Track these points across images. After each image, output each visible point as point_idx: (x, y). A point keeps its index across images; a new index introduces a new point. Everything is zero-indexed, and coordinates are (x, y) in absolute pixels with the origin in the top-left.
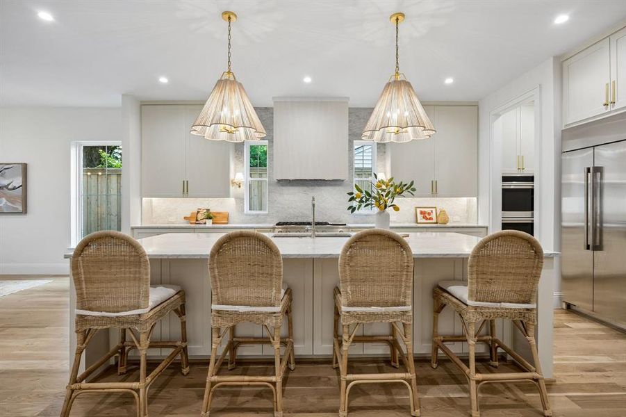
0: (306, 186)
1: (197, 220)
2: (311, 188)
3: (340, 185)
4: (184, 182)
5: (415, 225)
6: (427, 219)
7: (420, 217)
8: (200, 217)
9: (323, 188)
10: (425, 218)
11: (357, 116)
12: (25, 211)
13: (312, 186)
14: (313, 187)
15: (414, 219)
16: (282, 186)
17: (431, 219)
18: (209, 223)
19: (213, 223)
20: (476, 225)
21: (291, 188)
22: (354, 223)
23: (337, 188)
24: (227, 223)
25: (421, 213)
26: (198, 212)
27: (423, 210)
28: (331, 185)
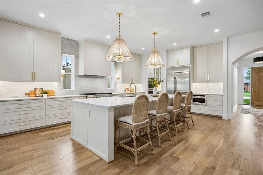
1: (36, 95)
3: (103, 78)
4: (32, 72)
7: (126, 90)
8: (37, 93)
9: (97, 79)
10: (127, 90)
13: (93, 78)
15: (124, 91)
17: (129, 91)
18: (45, 96)
19: (47, 96)
20: (140, 92)
21: (85, 78)
23: (102, 79)
24: (54, 96)
26: (35, 90)
27: (127, 88)
28: (100, 78)
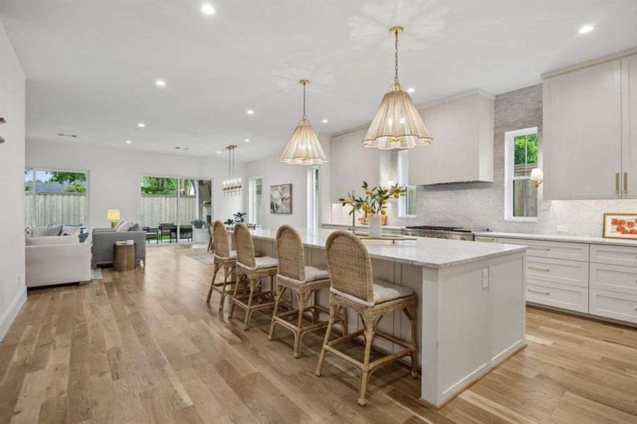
0: (450, 190)
2: (456, 191)
3: (487, 187)
5: (601, 240)
6: (624, 232)
7: (611, 228)
10: (621, 230)
11: (509, 102)
12: (291, 213)
14: (458, 191)
15: (600, 232)
16: (428, 190)
21: (437, 192)
22: (506, 232)
25: (615, 222)
27: (619, 218)
28: (477, 188)
